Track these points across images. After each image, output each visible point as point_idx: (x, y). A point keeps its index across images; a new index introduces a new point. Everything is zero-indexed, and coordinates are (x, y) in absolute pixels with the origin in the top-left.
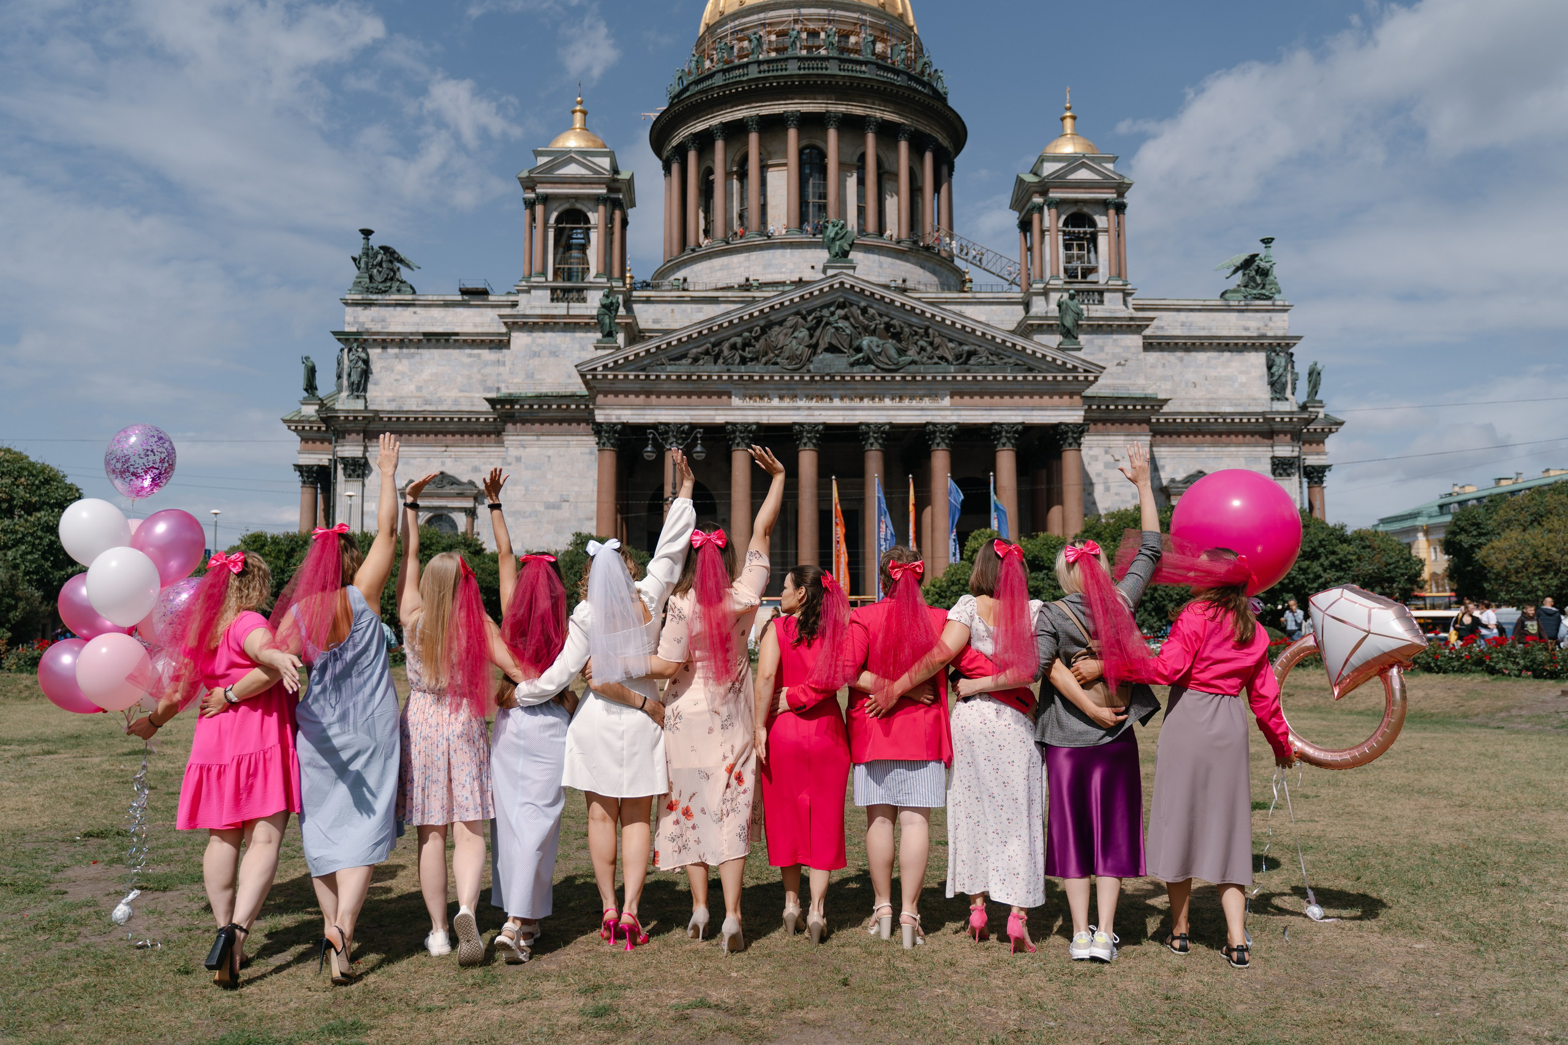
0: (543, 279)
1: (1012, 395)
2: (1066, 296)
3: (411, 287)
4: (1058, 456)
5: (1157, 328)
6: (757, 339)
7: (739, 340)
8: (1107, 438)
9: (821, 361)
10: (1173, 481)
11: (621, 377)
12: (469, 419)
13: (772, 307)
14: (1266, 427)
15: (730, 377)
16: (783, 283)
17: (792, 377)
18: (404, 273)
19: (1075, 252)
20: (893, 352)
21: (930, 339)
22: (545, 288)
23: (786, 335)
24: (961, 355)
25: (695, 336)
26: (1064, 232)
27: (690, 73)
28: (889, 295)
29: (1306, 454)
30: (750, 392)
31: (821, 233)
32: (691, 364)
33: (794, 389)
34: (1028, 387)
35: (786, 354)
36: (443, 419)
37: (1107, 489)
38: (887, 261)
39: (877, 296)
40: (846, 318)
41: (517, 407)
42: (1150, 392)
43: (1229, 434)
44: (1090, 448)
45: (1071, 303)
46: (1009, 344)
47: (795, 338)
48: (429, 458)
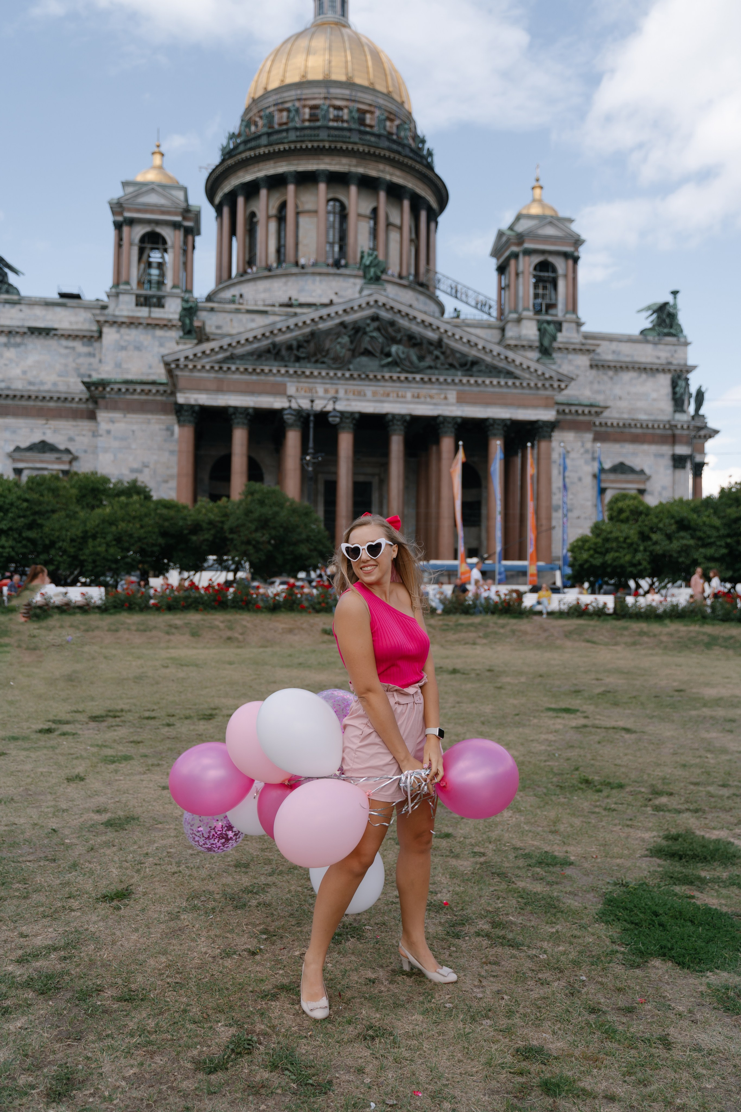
0: (128, 287)
3: (16, 289)
5: (601, 353)
6: (308, 342)
7: (295, 343)
9: (359, 363)
10: (603, 469)
11: (199, 367)
12: (66, 399)
13: (321, 318)
14: (671, 433)
15: (287, 372)
17: (335, 374)
18: (12, 278)
20: (414, 358)
21: (444, 349)
22: (132, 294)
23: (331, 340)
24: (466, 364)
25: (260, 337)
26: (534, 275)
27: (239, 135)
28: (412, 313)
30: (301, 385)
32: (257, 359)
33: (336, 384)
35: (332, 355)
36: (44, 398)
39: (403, 314)
40: (378, 329)
41: (108, 389)
43: (644, 436)
45: (549, 328)
46: (502, 357)
47: (339, 343)
48: (32, 430)
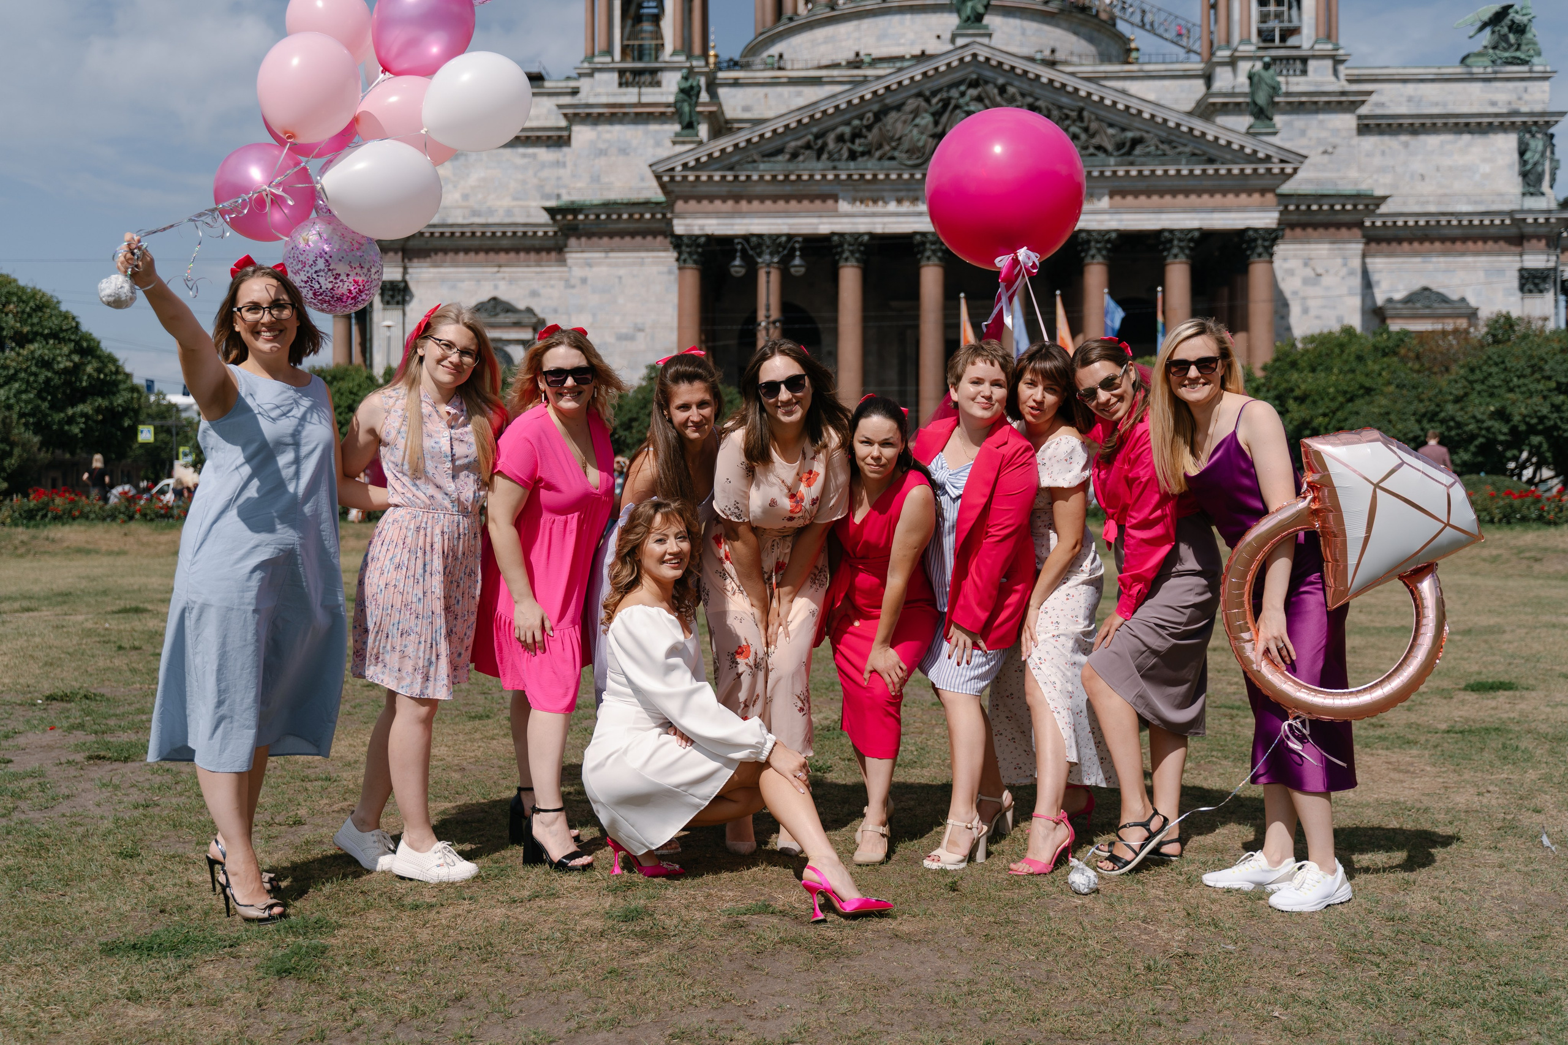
0: (608, 59)
1: (1187, 193)
2: (1259, 65)
4: (1245, 270)
5: (1377, 105)
6: (869, 128)
7: (847, 130)
8: (1306, 246)
10: (1390, 300)
11: (704, 178)
12: (525, 233)
13: (888, 88)
14: (1514, 231)
15: (837, 176)
16: (902, 58)
17: (912, 175)
19: (1272, 8)
21: (1085, 125)
22: (612, 70)
23: (905, 122)
24: (1124, 144)
25: (793, 125)
28: (1034, 69)
29: (1564, 264)
30: (861, 194)
32: (789, 160)
33: (915, 190)
34: (1207, 183)
35: (905, 146)
36: (494, 233)
37: (1305, 311)
38: (1031, 26)
39: (1019, 71)
40: (979, 99)
41: (581, 217)
42: (1364, 187)
43: (1464, 239)
44: (1285, 259)
45: (1267, 75)
46: (1184, 129)
47: (916, 126)
48: (479, 281)
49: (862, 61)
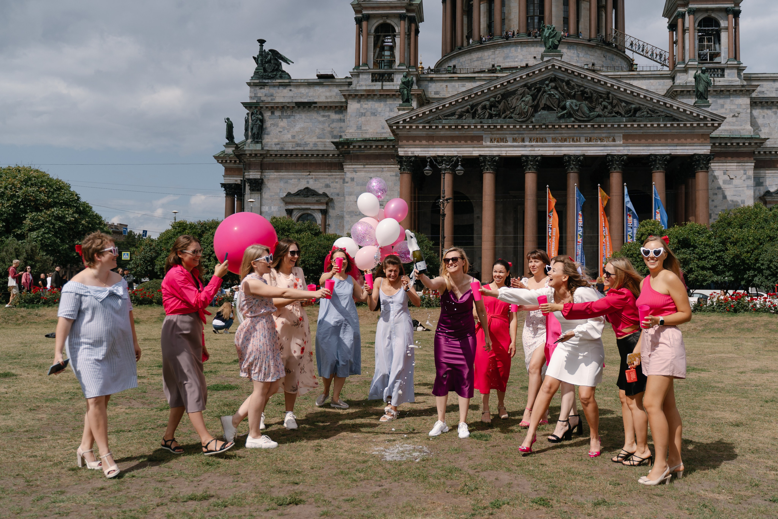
0: (367, 68)
1: (663, 136)
2: (699, 72)
3: (287, 74)
4: (694, 176)
5: (760, 92)
6: (499, 102)
7: (487, 103)
8: (725, 164)
9: (540, 116)
10: (768, 192)
11: (414, 127)
12: (323, 155)
13: (509, 82)
15: (482, 127)
17: (521, 126)
18: (285, 67)
19: (706, 43)
20: (586, 110)
21: (611, 100)
22: (368, 73)
23: (517, 99)
24: (630, 111)
25: (460, 101)
26: (698, 30)
28: (584, 73)
30: (495, 136)
31: (540, 36)
32: (458, 118)
33: (522, 134)
35: (517, 111)
36: (307, 155)
37: (725, 197)
38: (582, 53)
39: (576, 74)
40: (556, 88)
41: (351, 147)
42: (754, 134)
44: (714, 171)
45: (704, 76)
46: (662, 103)
47: (523, 101)
48: (299, 179)
49: (496, 69)
